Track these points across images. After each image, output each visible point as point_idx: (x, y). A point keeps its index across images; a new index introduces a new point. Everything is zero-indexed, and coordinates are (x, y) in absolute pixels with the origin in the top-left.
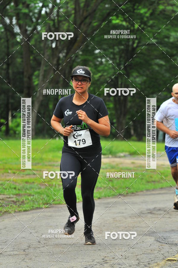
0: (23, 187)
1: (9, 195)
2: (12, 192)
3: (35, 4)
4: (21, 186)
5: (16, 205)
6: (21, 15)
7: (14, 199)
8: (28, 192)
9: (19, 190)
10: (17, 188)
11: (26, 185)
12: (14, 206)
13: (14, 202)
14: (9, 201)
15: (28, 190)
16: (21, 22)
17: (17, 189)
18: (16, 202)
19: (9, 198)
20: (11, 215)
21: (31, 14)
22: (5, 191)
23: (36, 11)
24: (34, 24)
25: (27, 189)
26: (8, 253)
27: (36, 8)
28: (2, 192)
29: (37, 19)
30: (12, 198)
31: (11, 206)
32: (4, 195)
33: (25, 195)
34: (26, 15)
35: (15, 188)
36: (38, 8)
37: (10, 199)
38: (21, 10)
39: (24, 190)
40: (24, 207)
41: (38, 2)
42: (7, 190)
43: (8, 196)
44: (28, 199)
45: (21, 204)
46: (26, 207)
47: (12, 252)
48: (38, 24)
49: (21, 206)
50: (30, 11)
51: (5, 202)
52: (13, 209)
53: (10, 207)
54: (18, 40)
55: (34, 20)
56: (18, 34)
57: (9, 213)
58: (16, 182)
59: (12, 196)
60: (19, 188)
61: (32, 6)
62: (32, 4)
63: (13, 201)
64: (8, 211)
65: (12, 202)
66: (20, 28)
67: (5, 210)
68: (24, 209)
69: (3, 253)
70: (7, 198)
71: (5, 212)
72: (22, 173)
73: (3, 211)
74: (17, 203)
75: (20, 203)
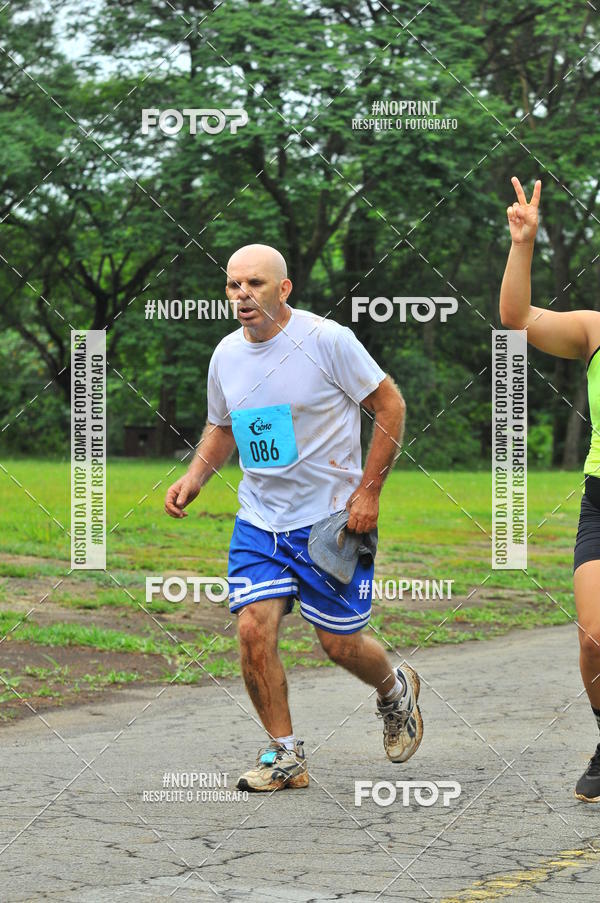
0: (553, 574)
1: (523, 590)
2: (529, 584)
3: (581, 182)
4: (549, 570)
5: (537, 611)
6: (552, 206)
7: (534, 599)
8: (563, 583)
9: (544, 579)
10: (540, 574)
11: (559, 568)
12: (534, 613)
13: (535, 606)
14: (521, 603)
15: (563, 580)
16: (551, 220)
17: (540, 577)
18: (538, 605)
19: (523, 596)
20: (528, 632)
21: (573, 203)
22: (515, 581)
23: (585, 197)
24: (579, 224)
25: (561, 577)
26: (522, 714)
27: (583, 189)
28: (507, 583)
29: (586, 214)
30: (529, 595)
31: (527, 613)
32: (511, 589)
33: (556, 590)
34: (563, 206)
35: (535, 576)
36: (589, 190)
37: (525, 599)
38: (551, 194)
39: (554, 580)
40: (555, 616)
41: (589, 177)
42: (519, 580)
43: (521, 593)
44: (564, 600)
45: (548, 610)
46: (557, 616)
47: (530, 714)
48: (587, 224)
49: (549, 613)
50: (571, 198)
51: (512, 604)
52: (532, 620)
53: (524, 615)
54: (545, 258)
55: (579, 215)
56: (546, 246)
57: (524, 628)
58: (537, 563)
59: (529, 592)
60: (545, 576)
61: (576, 186)
62: (576, 183)
63: (531, 603)
64: (520, 625)
65: (529, 606)
66: (550, 234)
67: (514, 622)
68: (555, 620)
69: (510, 714)
70: (519, 595)
71: (515, 626)
72: (551, 543)
73: (510, 624)
74: (540, 607)
75: (546, 607)
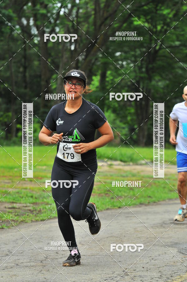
0: (40, 196)
1: (26, 204)
2: (29, 201)
3: (53, 4)
4: (38, 194)
5: (33, 214)
6: (39, 16)
7: (31, 208)
8: (45, 200)
9: (36, 198)
11: (43, 193)
12: (31, 215)
13: (31, 211)
14: (25, 210)
15: (45, 198)
16: (39, 23)
17: (34, 197)
18: (33, 211)
19: (26, 207)
20: (28, 224)
21: (49, 15)
22: (22, 200)
23: (55, 12)
24: (52, 25)
25: (44, 197)
26: (25, 264)
27: (54, 8)
28: (18, 200)
29: (56, 20)
30: (29, 206)
31: (28, 215)
32: (20, 203)
33: (42, 203)
34: (44, 16)
35: (32, 197)
36: (57, 8)
37: (27, 208)
38: (38, 10)
39: (41, 199)
40: (41, 217)
41: (57, 2)
42: (24, 199)
43: (25, 205)
44: (46, 208)
45: (38, 213)
46: (43, 216)
47: (29, 264)
48: (56, 25)
49: (38, 215)
50: (48, 12)
51: (21, 211)
52: (30, 218)
53: (26, 216)
54: (36, 42)
55: (52, 21)
56: (35, 36)
57: (26, 223)
58: (33, 191)
59: (29, 205)
60: (37, 197)
61: (50, 6)
62: (50, 5)
63: (30, 210)
64: (24, 221)
65: (29, 211)
66: (38, 30)
67: (21, 220)
68: (41, 218)
69: (19, 264)
70: (24, 206)
71: (22, 221)
72: (40, 181)
73: (19, 221)
74: (34, 212)
75: (37, 212)
